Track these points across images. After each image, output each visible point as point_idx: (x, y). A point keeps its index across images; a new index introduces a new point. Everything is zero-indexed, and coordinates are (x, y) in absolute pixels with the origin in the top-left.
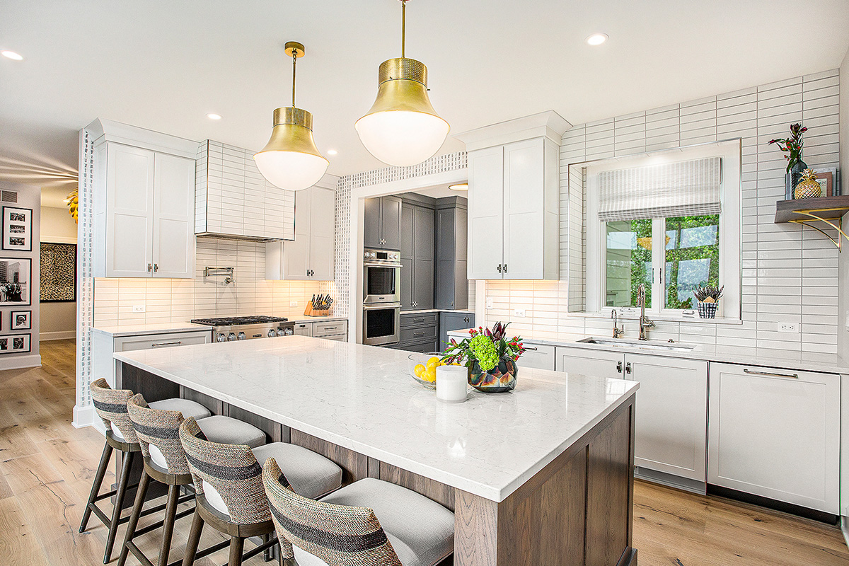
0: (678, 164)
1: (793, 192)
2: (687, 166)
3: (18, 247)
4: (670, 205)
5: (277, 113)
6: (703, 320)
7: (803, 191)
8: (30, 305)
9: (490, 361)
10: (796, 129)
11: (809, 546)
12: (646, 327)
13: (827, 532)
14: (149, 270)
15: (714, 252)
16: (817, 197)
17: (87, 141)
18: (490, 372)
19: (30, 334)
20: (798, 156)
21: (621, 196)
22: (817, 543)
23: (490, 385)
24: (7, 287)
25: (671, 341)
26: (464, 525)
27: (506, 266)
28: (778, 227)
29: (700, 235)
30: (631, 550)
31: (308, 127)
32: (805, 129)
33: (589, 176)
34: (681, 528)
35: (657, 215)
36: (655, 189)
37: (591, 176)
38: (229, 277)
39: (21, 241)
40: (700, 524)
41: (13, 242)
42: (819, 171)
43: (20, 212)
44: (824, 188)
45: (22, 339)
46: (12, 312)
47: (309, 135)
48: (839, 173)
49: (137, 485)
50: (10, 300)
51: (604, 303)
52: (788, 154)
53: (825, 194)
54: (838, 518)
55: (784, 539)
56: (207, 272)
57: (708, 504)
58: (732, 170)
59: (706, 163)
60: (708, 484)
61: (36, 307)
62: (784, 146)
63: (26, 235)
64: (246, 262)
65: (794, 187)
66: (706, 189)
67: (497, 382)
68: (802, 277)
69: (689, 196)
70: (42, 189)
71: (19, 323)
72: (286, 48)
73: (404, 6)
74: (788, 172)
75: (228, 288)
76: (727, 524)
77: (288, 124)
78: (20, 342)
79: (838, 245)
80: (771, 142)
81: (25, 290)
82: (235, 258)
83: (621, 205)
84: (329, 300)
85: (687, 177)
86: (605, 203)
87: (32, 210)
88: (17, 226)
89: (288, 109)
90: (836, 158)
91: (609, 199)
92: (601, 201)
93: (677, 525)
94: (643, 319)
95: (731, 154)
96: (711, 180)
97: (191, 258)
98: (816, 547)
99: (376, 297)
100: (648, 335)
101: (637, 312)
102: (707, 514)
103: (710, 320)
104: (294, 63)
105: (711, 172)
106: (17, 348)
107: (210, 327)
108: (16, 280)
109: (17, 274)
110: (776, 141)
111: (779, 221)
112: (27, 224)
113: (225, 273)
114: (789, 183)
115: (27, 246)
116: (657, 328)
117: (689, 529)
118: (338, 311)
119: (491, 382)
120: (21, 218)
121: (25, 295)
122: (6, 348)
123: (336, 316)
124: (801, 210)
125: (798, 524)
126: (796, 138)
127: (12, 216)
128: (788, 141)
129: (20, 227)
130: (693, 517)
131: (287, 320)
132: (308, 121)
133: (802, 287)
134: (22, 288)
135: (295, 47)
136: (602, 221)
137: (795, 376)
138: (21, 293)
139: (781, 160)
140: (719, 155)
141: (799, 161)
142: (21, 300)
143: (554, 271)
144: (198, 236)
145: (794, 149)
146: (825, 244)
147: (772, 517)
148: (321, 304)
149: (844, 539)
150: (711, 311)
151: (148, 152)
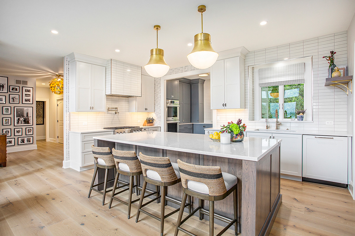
0: (288, 65)
1: (331, 75)
2: (292, 66)
3: (28, 102)
4: (286, 80)
5: (152, 51)
6: (299, 121)
7: (335, 74)
8: (33, 125)
9: (237, 131)
10: (332, 53)
11: (337, 194)
12: (278, 124)
13: (343, 190)
14: (90, 109)
15: (297, 99)
16: (339, 76)
17: (67, 61)
18: (236, 135)
19: (33, 137)
20: (333, 62)
21: (267, 78)
22: (340, 193)
23: (236, 139)
24: (24, 118)
25: (287, 129)
26: (245, 170)
27: (226, 104)
28: (326, 87)
29: (291, 93)
30: (280, 195)
31: (163, 55)
32: (335, 53)
33: (255, 70)
34: (294, 190)
35: (281, 84)
36: (280, 75)
37: (256, 70)
38: (116, 111)
39: (29, 100)
40: (301, 189)
41: (26, 100)
42: (340, 67)
43: (28, 89)
44: (342, 73)
45: (30, 138)
46: (26, 128)
47: (163, 57)
48: (347, 68)
49: (104, 183)
50: (25, 123)
51: (261, 117)
52: (330, 61)
53: (342, 75)
54: (347, 185)
55: (329, 192)
56: (109, 110)
57: (302, 184)
58: (309, 67)
59: (299, 64)
60: (302, 177)
61: (35, 126)
62: (328, 59)
63: (31, 98)
64: (122, 105)
65: (332, 73)
66: (299, 74)
67: (239, 138)
68: (334, 105)
69: (293, 77)
70: (36, 79)
71: (29, 132)
72: (154, 27)
73: (202, 15)
74: (329, 68)
75: (116, 116)
76: (310, 189)
77: (156, 54)
78: (29, 140)
79: (347, 93)
80: (324, 57)
81: (31, 119)
82: (118, 104)
83: (267, 81)
84: (153, 120)
85: (292, 70)
86: (261, 80)
87: (33, 88)
88: (27, 94)
89: (156, 49)
90: (346, 62)
91: (263, 79)
92: (260, 79)
93: (293, 190)
94: (277, 122)
95: (308, 61)
96: (301, 71)
97: (104, 104)
98: (340, 194)
99: (171, 118)
100: (279, 128)
101: (275, 120)
102: (303, 186)
103: (302, 121)
104: (157, 33)
105: (301, 68)
106: (28, 142)
107: (113, 130)
108: (27, 115)
109: (27, 113)
110: (325, 57)
111: (327, 85)
112: (31, 93)
113: (115, 110)
114: (330, 71)
115: (31, 102)
116: (283, 125)
117: (297, 191)
118: (156, 124)
119: (237, 138)
120: (29, 91)
121: (31, 122)
122: (24, 142)
123: (155, 126)
124: (334, 81)
125: (334, 188)
126: (332, 56)
127: (26, 90)
128: (329, 57)
129: (29, 95)
130: (298, 187)
131: (139, 127)
132: (163, 53)
133: (334, 108)
134: (30, 118)
135: (157, 27)
136: (260, 87)
137: (332, 138)
138: (29, 120)
139: (327, 64)
140: (304, 62)
141: (333, 64)
142: (29, 123)
143: (244, 105)
144: (107, 96)
145: (331, 60)
146: (342, 93)
147: (325, 187)
148: (150, 121)
149: (349, 192)
150: (302, 118)
151: (90, 64)
